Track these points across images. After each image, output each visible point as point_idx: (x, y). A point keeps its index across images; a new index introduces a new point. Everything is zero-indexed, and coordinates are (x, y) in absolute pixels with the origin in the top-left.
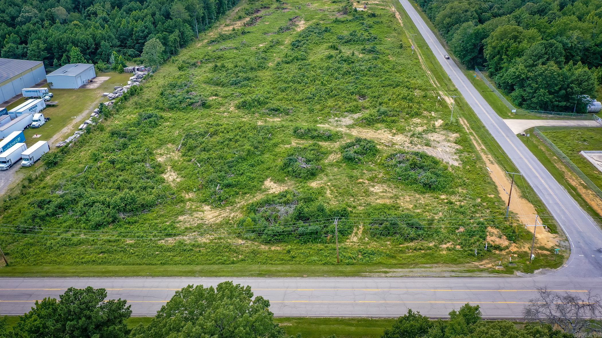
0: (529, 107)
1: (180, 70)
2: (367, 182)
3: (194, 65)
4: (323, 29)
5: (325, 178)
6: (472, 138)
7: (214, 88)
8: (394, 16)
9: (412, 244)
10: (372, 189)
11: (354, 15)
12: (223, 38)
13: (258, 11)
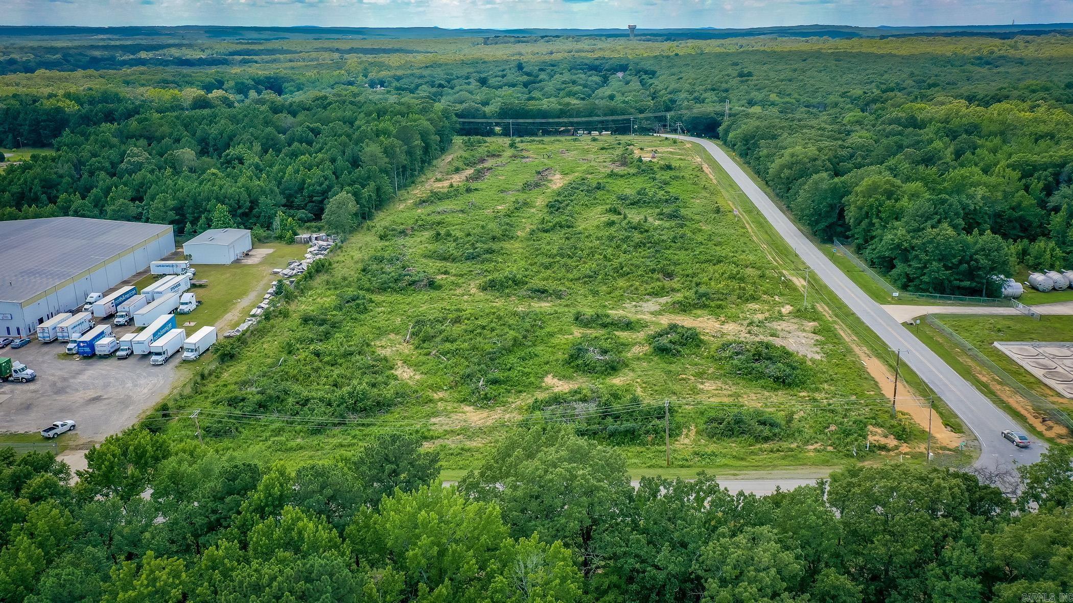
0: (918, 289)
1: (382, 239)
2: (692, 378)
3: (403, 233)
4: (594, 185)
5: (631, 374)
6: (836, 327)
8: (701, 170)
10: (702, 387)
11: (639, 167)
13: (482, 160)
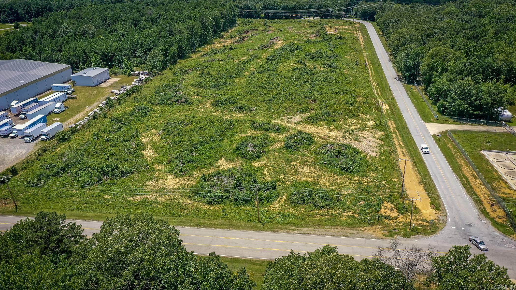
0: (449, 114)
1: (174, 75)
2: (299, 164)
3: (187, 72)
4: (295, 47)
5: (267, 160)
6: (394, 136)
7: (197, 89)
8: (358, 39)
9: (320, 211)
10: (301, 170)
11: (323, 37)
12: (214, 52)
13: (247, 32)
